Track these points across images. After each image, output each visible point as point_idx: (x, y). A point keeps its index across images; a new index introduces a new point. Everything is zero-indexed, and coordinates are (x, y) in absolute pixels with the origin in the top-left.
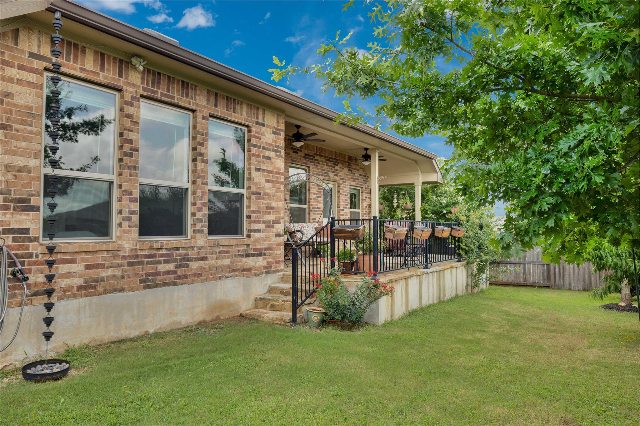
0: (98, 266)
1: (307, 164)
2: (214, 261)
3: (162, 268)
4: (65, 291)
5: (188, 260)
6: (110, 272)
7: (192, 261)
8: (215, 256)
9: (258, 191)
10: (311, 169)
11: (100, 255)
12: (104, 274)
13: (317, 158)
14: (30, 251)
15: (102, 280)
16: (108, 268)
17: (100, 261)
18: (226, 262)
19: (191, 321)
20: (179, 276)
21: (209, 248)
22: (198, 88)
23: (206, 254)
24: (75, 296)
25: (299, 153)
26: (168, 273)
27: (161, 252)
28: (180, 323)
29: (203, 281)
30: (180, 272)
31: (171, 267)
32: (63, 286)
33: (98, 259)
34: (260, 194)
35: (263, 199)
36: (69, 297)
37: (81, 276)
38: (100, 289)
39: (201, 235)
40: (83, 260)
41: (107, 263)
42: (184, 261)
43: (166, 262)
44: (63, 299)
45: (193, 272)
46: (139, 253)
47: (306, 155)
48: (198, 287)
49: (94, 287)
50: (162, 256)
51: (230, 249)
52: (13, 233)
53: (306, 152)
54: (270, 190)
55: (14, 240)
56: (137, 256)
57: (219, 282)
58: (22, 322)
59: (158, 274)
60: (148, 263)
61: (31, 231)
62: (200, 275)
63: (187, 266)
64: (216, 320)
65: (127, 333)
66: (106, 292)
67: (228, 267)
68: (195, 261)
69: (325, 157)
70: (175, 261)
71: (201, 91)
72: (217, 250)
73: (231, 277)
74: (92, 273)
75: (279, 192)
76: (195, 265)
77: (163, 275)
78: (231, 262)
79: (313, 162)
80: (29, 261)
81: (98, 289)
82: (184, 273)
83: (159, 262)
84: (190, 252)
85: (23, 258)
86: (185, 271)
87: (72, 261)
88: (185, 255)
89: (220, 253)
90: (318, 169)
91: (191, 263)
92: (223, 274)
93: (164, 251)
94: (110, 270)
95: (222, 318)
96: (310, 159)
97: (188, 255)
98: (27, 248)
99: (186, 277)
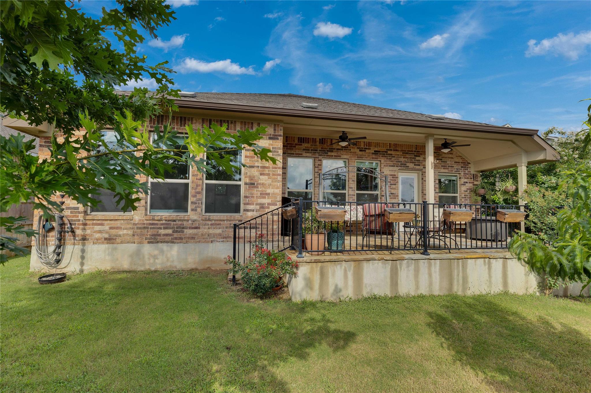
0: (117, 228)
1: (377, 158)
2: (206, 230)
3: (162, 232)
4: (97, 240)
5: (183, 228)
6: (125, 232)
7: (187, 229)
8: (207, 227)
9: (252, 182)
10: (382, 162)
11: (118, 222)
12: (121, 232)
13: (389, 152)
14: (79, 218)
15: (120, 236)
16: (123, 229)
17: (119, 225)
18: (219, 231)
19: (185, 267)
20: (176, 238)
21: (201, 221)
22: (194, 119)
23: (199, 225)
24: (103, 243)
25: (367, 151)
26: (167, 235)
27: (161, 222)
28: (176, 267)
29: (196, 242)
30: (176, 235)
31: (170, 231)
32: (96, 237)
33: (118, 224)
34: (254, 184)
35: (258, 188)
36: (100, 243)
37: (107, 233)
38: (118, 240)
39: (195, 213)
40: (108, 224)
41: (123, 227)
42: (180, 229)
43: (165, 228)
44: (96, 244)
45: (188, 236)
46: (145, 222)
47: (375, 151)
48: (191, 246)
49: (115, 239)
50: (162, 224)
51: (222, 223)
52: (71, 209)
53: (376, 149)
54: (266, 181)
55: (71, 212)
56: (144, 224)
57: (211, 245)
58: (74, 253)
59: (159, 235)
60: (151, 228)
61: (80, 208)
62: (193, 238)
63: (183, 232)
64: (207, 270)
65: (135, 267)
66: (122, 243)
67: (220, 235)
68: (189, 229)
69: (402, 151)
70: (172, 228)
71: (196, 120)
72: (210, 223)
73: (222, 241)
74: (114, 232)
75: (275, 182)
76: (189, 232)
77: (163, 236)
78: (223, 232)
79: (385, 157)
80: (78, 223)
81: (117, 240)
82: (179, 236)
83: (160, 228)
84: (185, 223)
85: (75, 221)
86: (180, 235)
87: (102, 224)
88: (180, 225)
89: (211, 225)
90: (392, 161)
91: (185, 230)
92: (214, 239)
93: (164, 222)
94: (125, 231)
95: (213, 269)
96: (381, 154)
97: (184, 225)
98: (78, 217)
99: (181, 238)
